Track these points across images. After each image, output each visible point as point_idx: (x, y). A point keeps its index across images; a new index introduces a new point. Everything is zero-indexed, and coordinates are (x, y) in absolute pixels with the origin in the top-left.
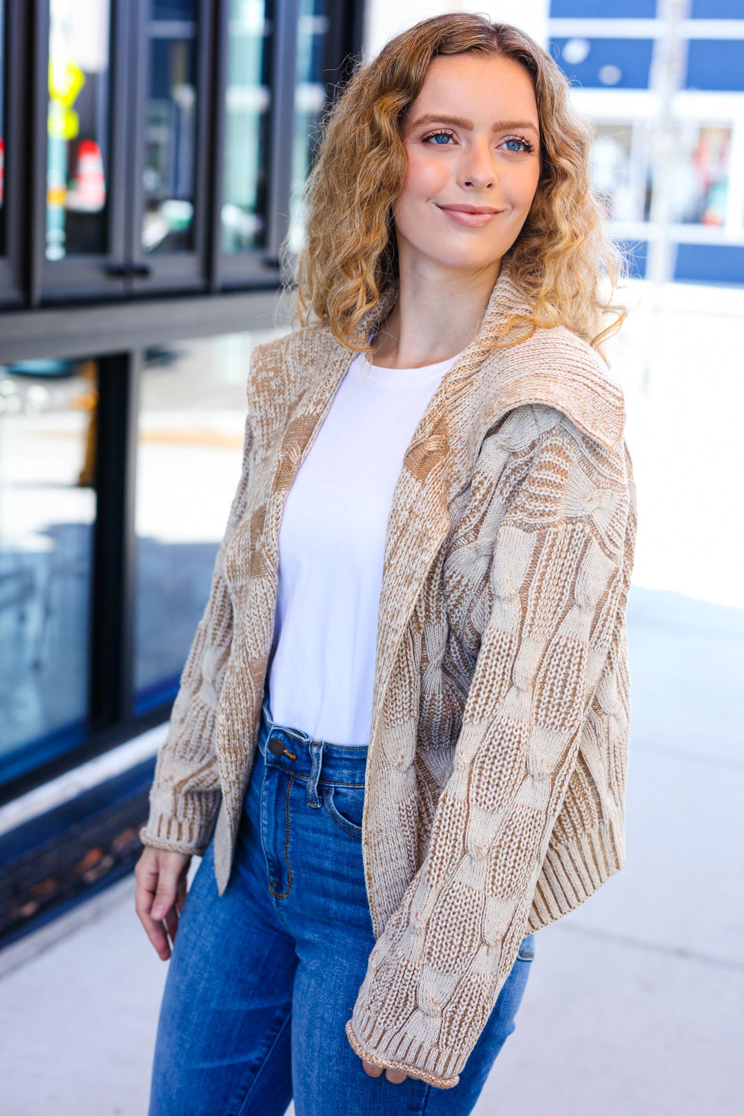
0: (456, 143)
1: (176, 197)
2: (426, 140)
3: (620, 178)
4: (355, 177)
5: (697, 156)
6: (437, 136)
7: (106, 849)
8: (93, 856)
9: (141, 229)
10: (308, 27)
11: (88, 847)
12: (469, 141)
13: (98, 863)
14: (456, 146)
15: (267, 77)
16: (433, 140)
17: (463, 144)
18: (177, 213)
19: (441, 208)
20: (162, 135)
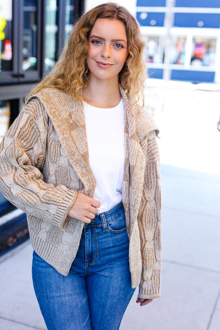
0: (102, 44)
1: (33, 56)
2: (93, 42)
3: (156, 51)
4: (74, 51)
5: (177, 45)
6: (96, 41)
7: (14, 237)
8: (11, 239)
9: (22, 66)
10: (69, 8)
11: (9, 236)
12: (105, 44)
13: (12, 241)
14: (101, 45)
15: (57, 23)
16: (95, 42)
17: (103, 44)
18: (32, 61)
19: (97, 62)
20: (29, 39)
